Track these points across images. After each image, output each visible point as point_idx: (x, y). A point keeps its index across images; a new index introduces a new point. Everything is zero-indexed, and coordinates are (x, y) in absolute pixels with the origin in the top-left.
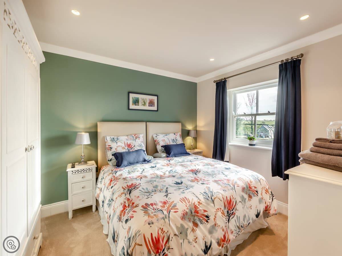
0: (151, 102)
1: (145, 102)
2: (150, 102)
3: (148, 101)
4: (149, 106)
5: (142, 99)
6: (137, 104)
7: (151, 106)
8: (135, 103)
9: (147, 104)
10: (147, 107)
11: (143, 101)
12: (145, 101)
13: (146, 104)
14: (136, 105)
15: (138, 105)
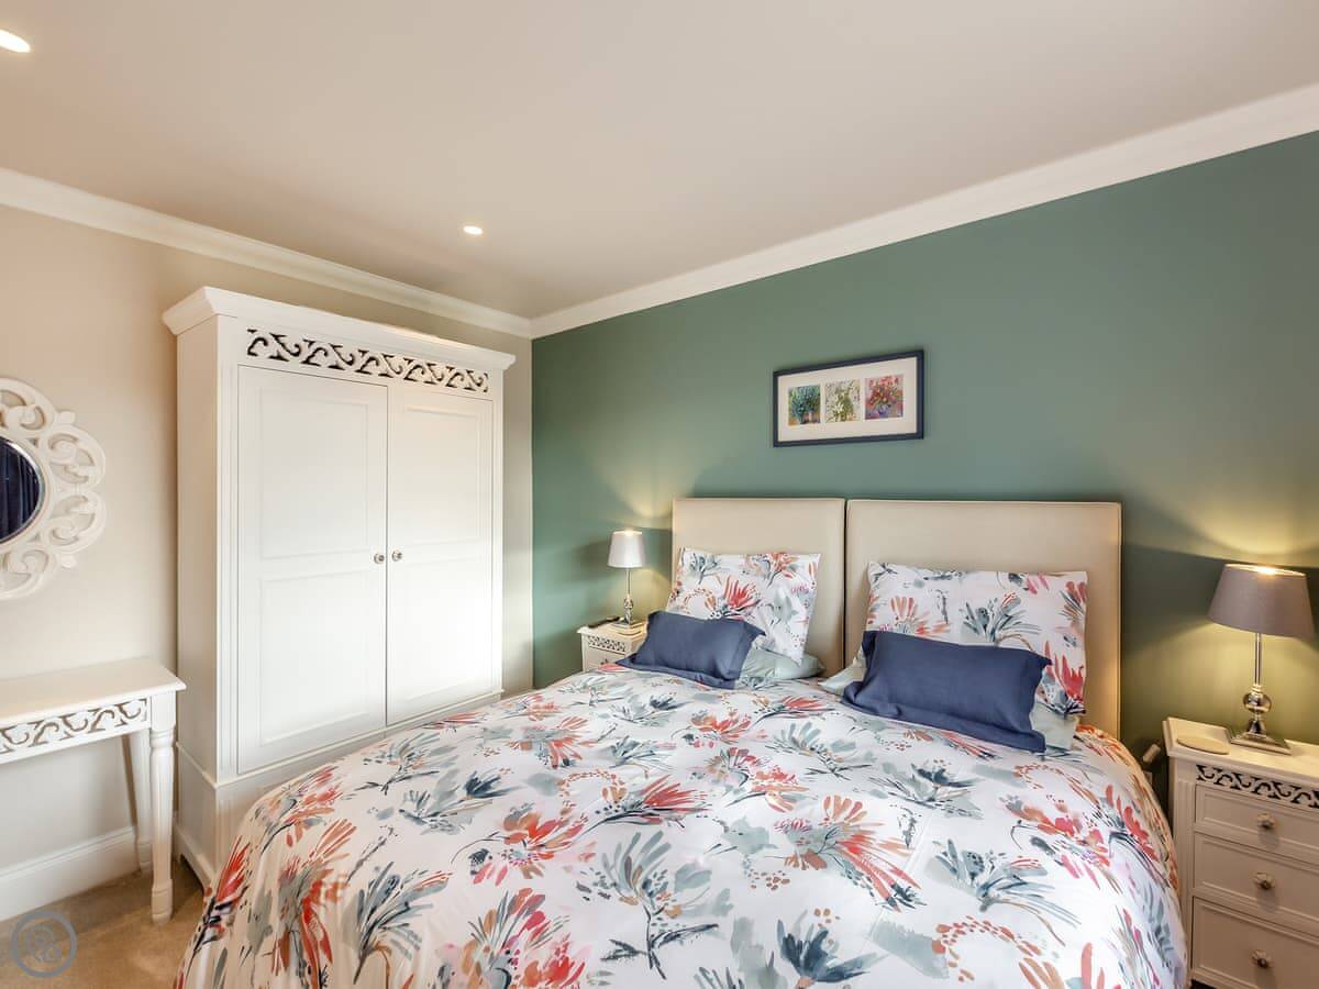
0: (878, 394)
1: (846, 403)
2: (876, 394)
3: (865, 393)
4: (869, 416)
5: (833, 389)
6: (810, 418)
7: (882, 415)
8: (802, 416)
9: (861, 408)
10: (860, 426)
11: (840, 398)
12: (851, 397)
13: (856, 411)
14: (805, 422)
15: (816, 421)
